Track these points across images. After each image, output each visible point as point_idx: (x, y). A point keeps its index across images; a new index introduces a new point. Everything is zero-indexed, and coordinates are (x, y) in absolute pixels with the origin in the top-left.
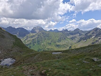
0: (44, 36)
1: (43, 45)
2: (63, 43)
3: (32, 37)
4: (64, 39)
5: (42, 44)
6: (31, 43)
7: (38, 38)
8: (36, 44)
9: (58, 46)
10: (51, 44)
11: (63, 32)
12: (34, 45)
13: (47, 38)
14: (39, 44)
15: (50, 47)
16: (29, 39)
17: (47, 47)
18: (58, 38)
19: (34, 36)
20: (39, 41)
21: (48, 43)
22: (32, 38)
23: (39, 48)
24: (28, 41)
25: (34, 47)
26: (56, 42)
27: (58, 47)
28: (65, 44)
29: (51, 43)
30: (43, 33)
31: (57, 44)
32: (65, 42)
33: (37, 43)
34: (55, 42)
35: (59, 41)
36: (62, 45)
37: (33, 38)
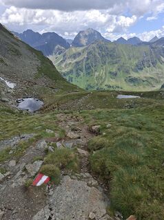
0: (103, 56)
1: (99, 78)
2: (148, 75)
3: (74, 56)
4: (153, 63)
5: (97, 74)
6: (71, 71)
7: (88, 59)
8: (82, 74)
9: (133, 80)
10: (116, 74)
11: (154, 46)
12: (78, 75)
13: (108, 60)
14: (89, 73)
15: (112, 82)
16: (68, 61)
17: (106, 83)
18: (135, 62)
19: (79, 54)
20: (89, 68)
21: (110, 73)
22: (75, 58)
23: (88, 83)
24: (66, 66)
25: (78, 79)
26: (131, 72)
27: (132, 84)
28: (152, 78)
29: (118, 73)
30: (100, 47)
31: (132, 75)
32: (154, 72)
33: (84, 71)
34: (127, 72)
35: (139, 68)
36: (145, 79)
37: (78, 59)
